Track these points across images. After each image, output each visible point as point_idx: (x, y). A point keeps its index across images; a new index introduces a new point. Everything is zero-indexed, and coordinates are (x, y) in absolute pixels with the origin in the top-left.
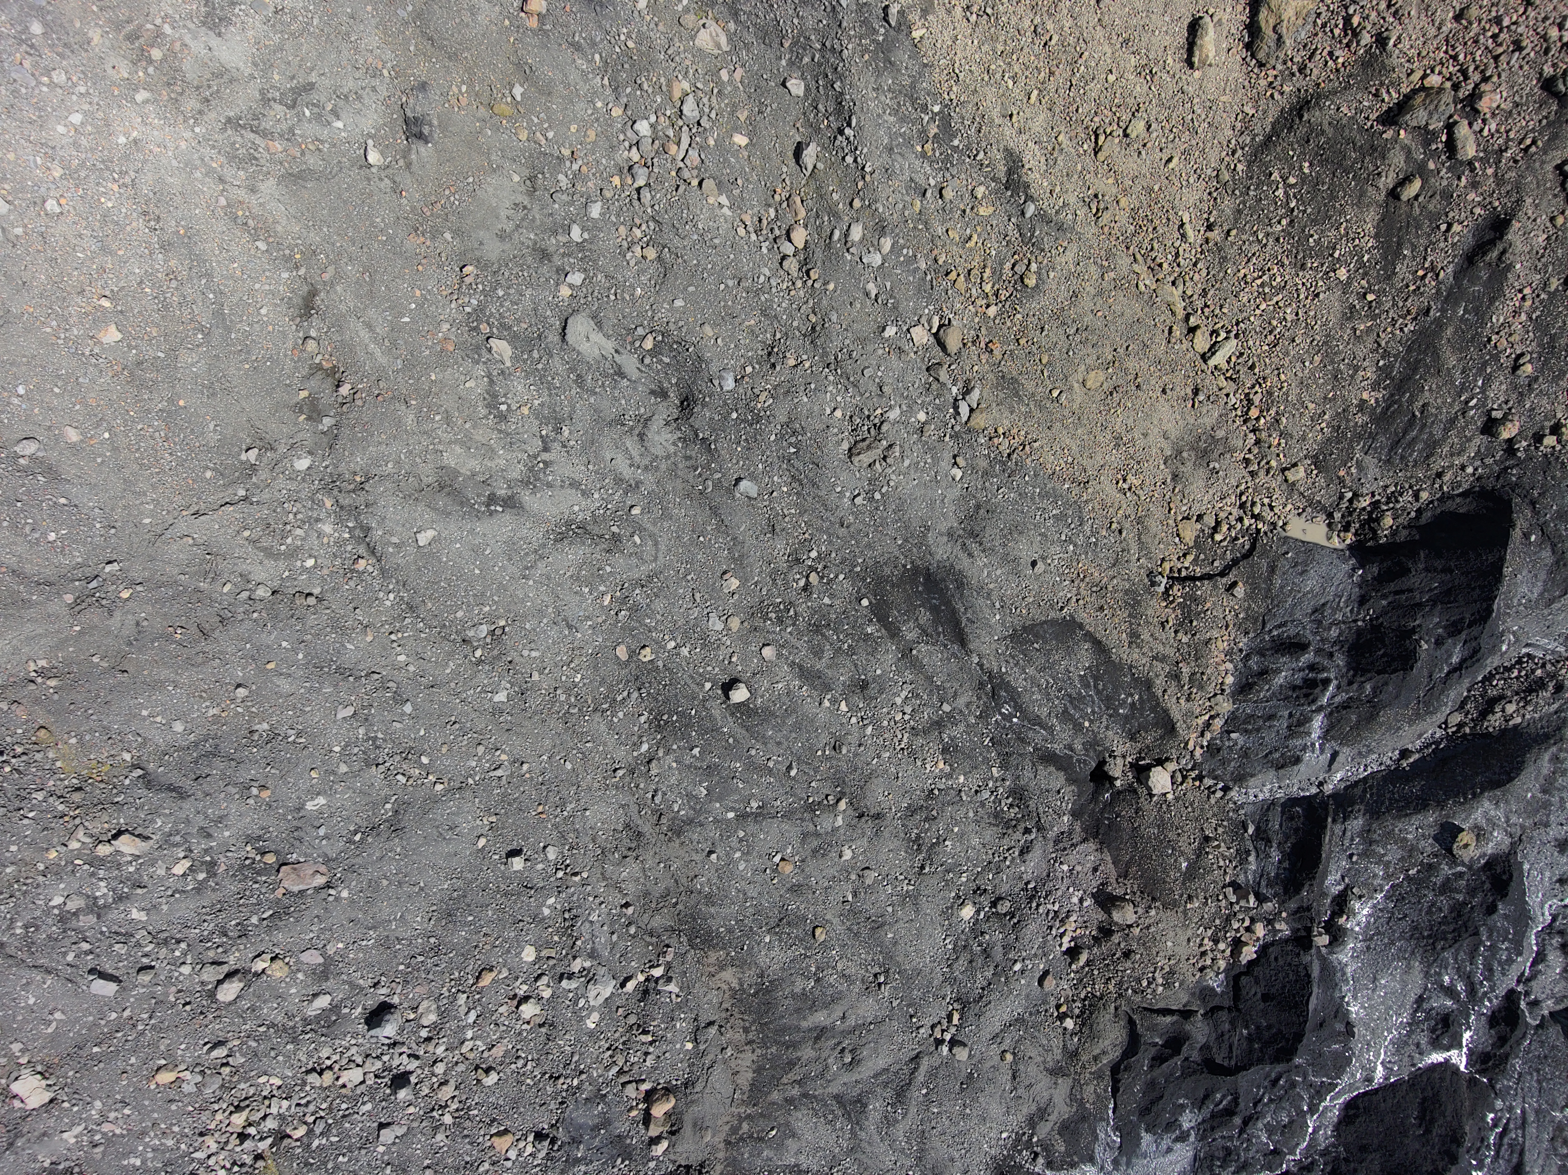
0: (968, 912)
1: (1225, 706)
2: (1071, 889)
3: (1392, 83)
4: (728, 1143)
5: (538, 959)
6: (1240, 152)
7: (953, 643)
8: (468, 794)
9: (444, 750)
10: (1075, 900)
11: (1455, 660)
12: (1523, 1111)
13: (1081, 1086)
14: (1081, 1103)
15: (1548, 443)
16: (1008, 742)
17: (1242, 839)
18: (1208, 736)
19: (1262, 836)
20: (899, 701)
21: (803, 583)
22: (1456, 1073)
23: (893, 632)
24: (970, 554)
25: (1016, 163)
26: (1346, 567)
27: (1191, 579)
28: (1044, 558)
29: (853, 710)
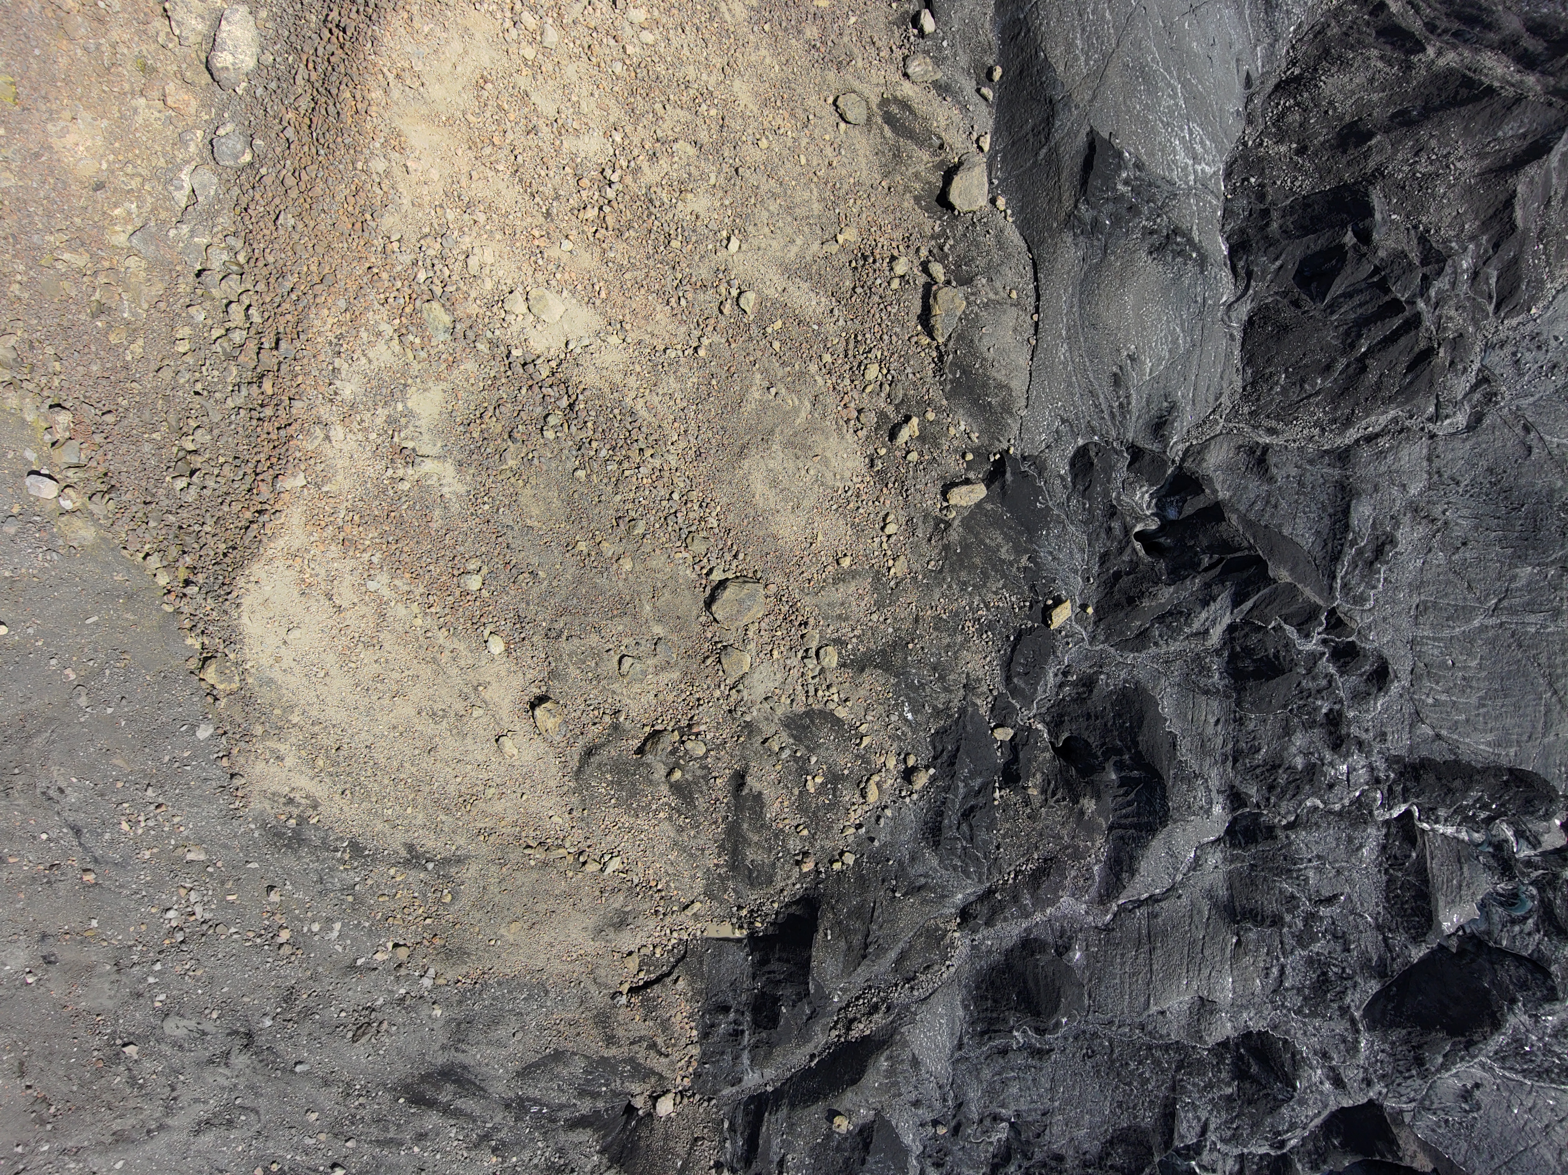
1: (695, 1049)
7: (479, 1092)
11: (808, 1011)
15: (837, 866)
16: (543, 1126)
17: (722, 1132)
18: (691, 1070)
19: (732, 1128)
20: (452, 1135)
21: (357, 1103)
23: (431, 1104)
24: (463, 1050)
25: (410, 846)
26: (743, 953)
27: (645, 985)
28: (522, 1028)
29: (424, 1149)
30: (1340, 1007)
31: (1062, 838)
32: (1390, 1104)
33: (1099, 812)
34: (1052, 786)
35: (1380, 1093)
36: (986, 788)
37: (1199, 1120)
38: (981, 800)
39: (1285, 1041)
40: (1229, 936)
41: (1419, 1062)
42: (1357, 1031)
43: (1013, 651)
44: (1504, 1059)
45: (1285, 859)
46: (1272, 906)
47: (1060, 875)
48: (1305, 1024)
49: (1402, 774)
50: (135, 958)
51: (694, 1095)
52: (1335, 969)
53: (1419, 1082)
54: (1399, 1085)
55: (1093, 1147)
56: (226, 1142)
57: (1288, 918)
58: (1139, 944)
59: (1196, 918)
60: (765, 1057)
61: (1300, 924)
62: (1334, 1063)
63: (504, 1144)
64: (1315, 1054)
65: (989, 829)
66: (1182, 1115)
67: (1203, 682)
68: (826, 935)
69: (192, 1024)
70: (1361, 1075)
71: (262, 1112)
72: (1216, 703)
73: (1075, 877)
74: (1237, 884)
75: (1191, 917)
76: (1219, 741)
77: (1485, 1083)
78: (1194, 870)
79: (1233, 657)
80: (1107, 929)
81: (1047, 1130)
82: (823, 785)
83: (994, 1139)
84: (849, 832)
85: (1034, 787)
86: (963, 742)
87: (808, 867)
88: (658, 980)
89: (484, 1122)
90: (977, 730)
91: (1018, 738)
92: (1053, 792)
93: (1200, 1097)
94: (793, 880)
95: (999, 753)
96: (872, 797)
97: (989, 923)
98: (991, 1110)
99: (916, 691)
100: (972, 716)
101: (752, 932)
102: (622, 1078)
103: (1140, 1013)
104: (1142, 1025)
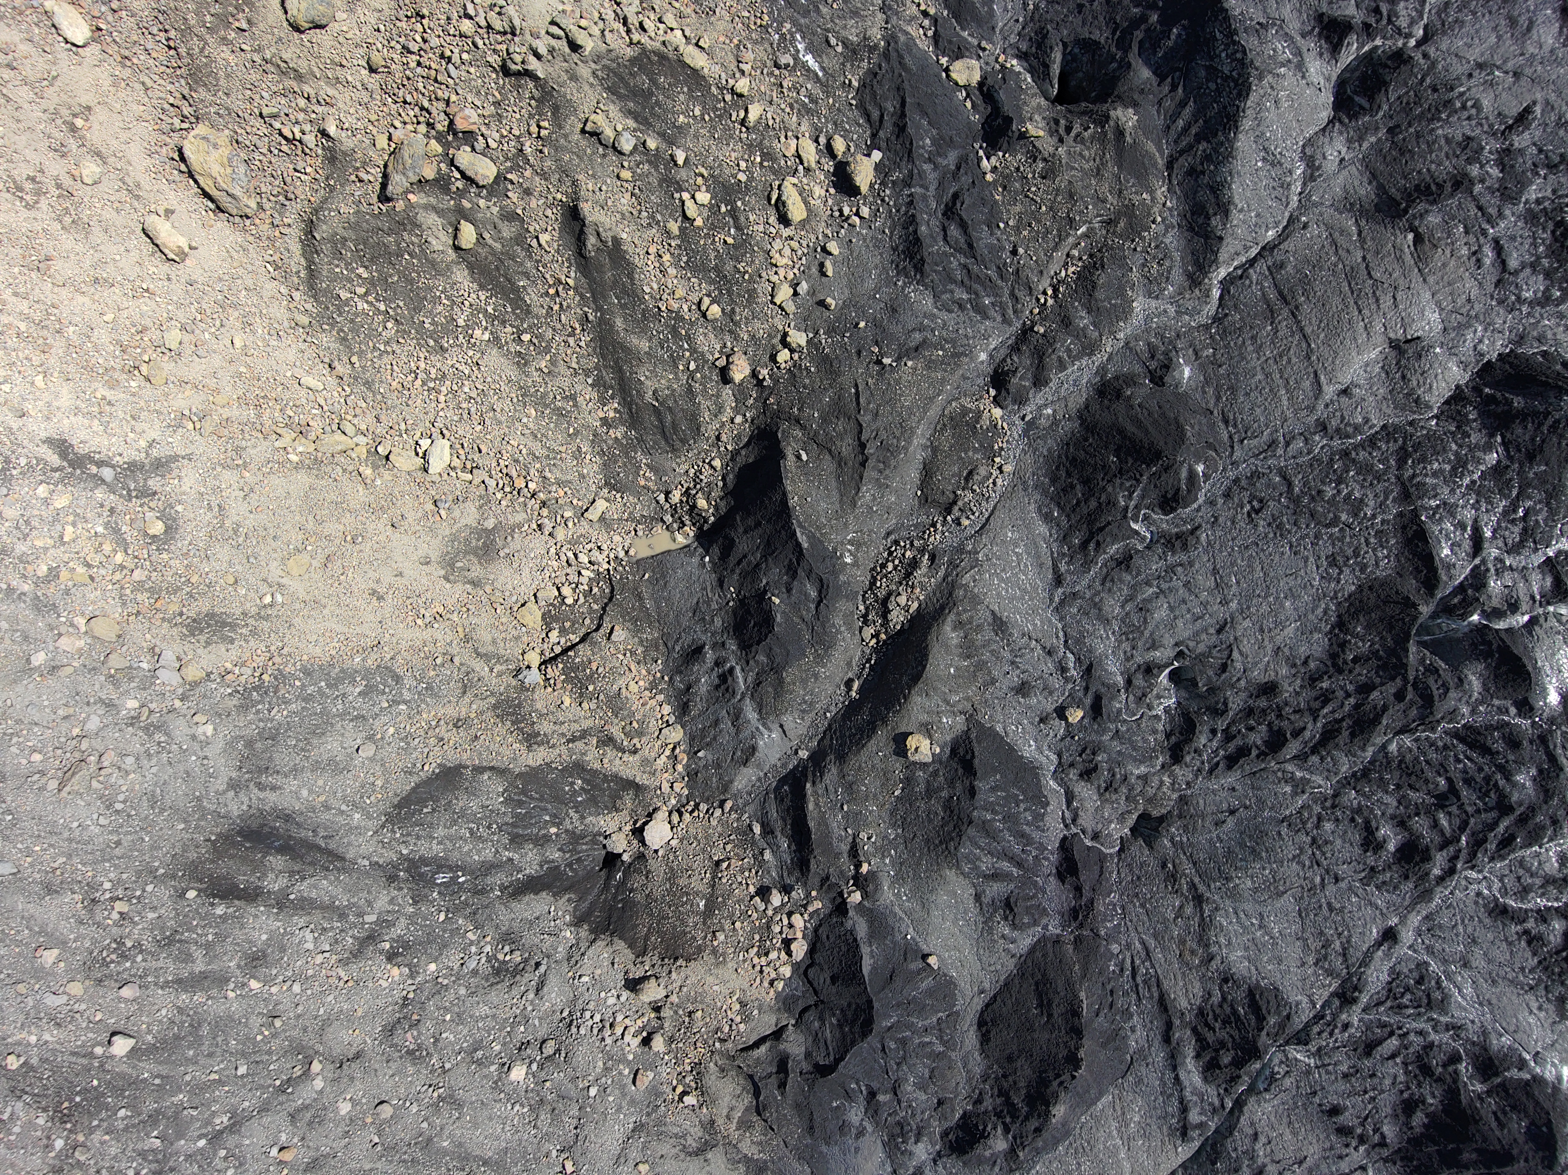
0: (518, 1072)
1: (676, 733)
2: (603, 994)
3: (364, 163)
6: (297, 295)
7: (332, 862)
10: (611, 1001)
11: (813, 593)
12: (1143, 942)
13: (735, 1146)
14: (747, 1160)
15: (784, 356)
16: (466, 904)
17: (754, 843)
18: (680, 768)
19: (767, 831)
20: (310, 946)
21: (115, 916)
22: (1057, 941)
23: (252, 895)
24: (274, 788)
25: (62, 447)
26: (695, 560)
27: (565, 651)
28: (370, 738)
29: (268, 981)
31: (1104, 201)
33: (1142, 128)
34: (1063, 122)
37: (1464, 527)
38: (965, 180)
39: (1546, 354)
40: (1400, 237)
45: (1435, 90)
46: (1445, 167)
47: (1120, 267)
48: (1561, 316)
51: (697, 806)
55: (1316, 645)
57: (1474, 170)
58: (1271, 314)
59: (1341, 241)
60: (777, 695)
61: (1495, 171)
63: (406, 946)
65: (992, 225)
66: (1436, 529)
68: (799, 457)
73: (1144, 265)
74: (1381, 167)
75: (1334, 243)
78: (1312, 178)
80: (1216, 319)
81: (1236, 655)
82: (713, 209)
83: (1159, 711)
84: (784, 294)
85: (1036, 129)
86: (906, 85)
87: (740, 371)
88: (583, 640)
89: (360, 915)
90: (923, 68)
91: (990, 81)
92: (1069, 129)
93: (1453, 491)
94: (728, 412)
95: (969, 104)
96: (797, 211)
97: (1039, 382)
98: (1139, 660)
99: (806, 13)
100: (907, 45)
101: (700, 529)
102: (577, 807)
103: (1312, 409)
104: (1322, 426)
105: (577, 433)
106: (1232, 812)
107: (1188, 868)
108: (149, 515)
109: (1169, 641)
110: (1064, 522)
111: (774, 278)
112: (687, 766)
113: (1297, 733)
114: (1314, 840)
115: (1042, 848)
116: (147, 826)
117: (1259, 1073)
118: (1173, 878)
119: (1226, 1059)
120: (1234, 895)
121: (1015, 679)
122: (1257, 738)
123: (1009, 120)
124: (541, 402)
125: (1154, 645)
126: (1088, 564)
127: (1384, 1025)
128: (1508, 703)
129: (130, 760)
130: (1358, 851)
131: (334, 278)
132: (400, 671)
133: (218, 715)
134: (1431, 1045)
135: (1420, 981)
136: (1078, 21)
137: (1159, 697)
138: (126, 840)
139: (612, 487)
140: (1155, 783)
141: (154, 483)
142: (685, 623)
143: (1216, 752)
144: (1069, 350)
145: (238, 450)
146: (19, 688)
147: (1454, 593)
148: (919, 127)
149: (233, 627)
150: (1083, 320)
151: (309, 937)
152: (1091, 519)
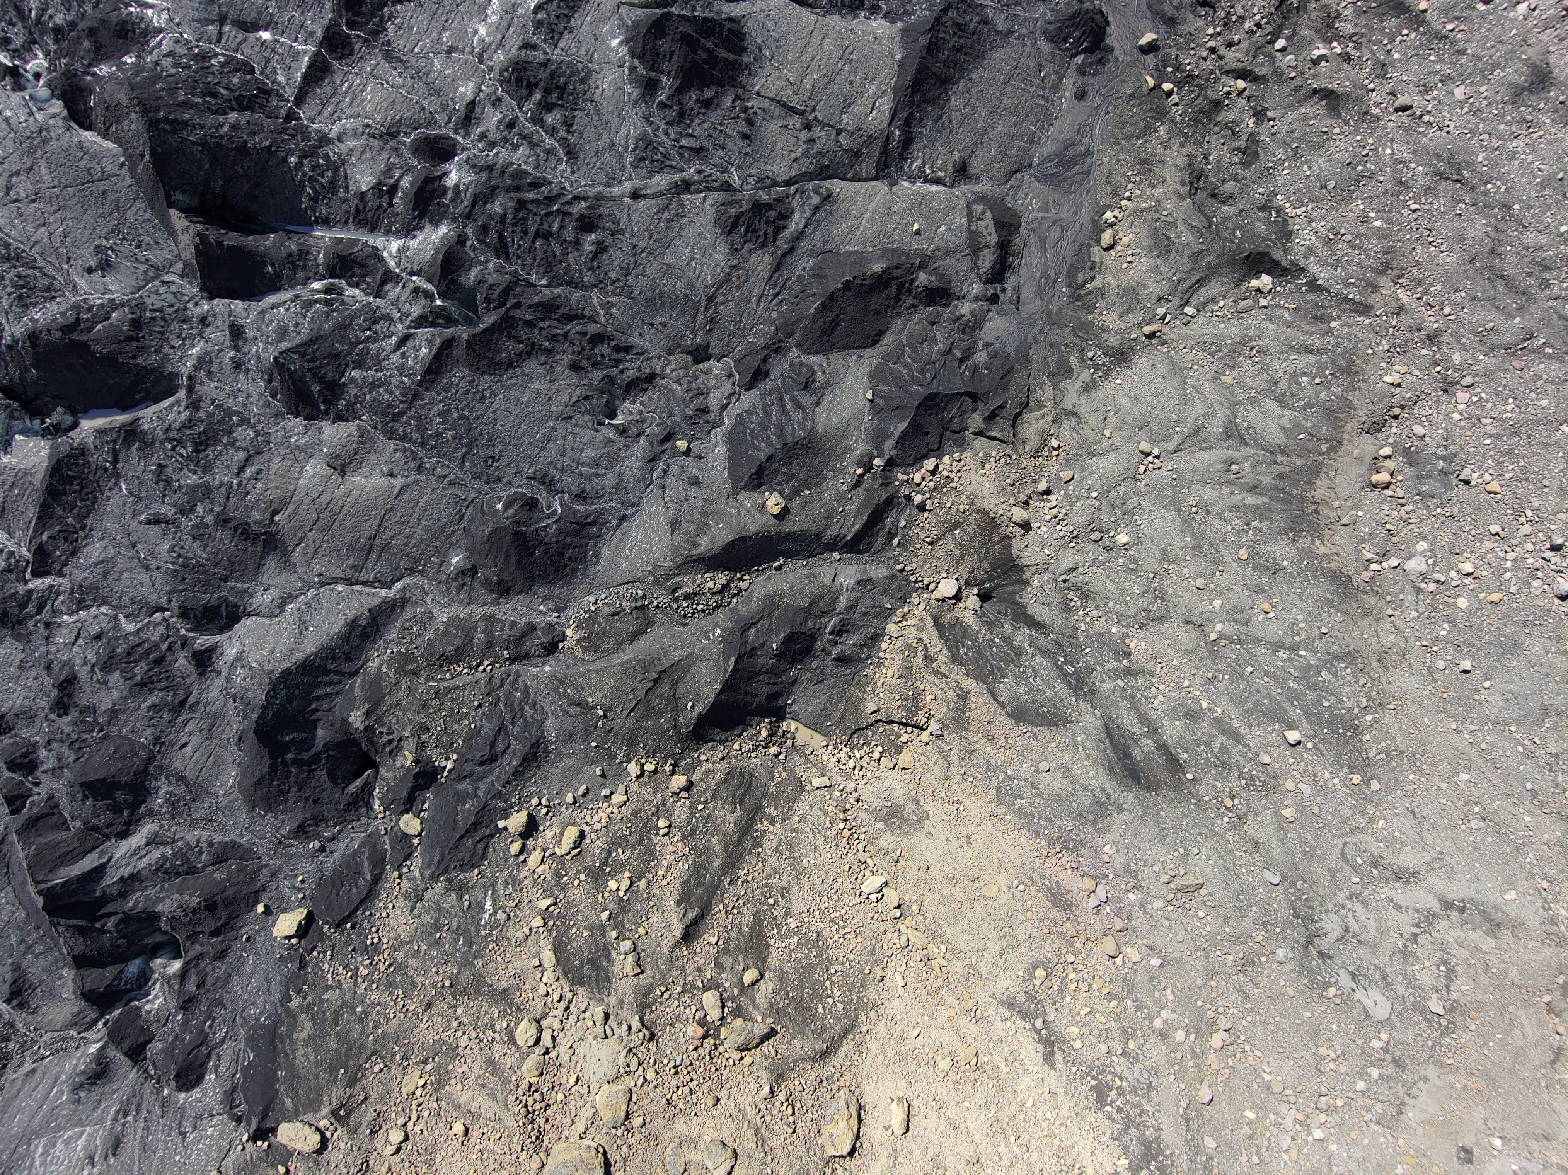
0: (1122, 538)
1: (891, 628)
2: (1046, 535)
3: (767, 1058)
4: (1340, 442)
5: (1456, 598)
6: (864, 1030)
7: (1112, 727)
8: (1493, 718)
9: (1508, 753)
10: (1044, 529)
11: (753, 631)
12: (758, 304)
13: (1055, 399)
14: (1055, 386)
15: (649, 767)
16: (1071, 644)
17: (904, 536)
18: (906, 609)
19: (891, 534)
20: (1160, 698)
21: (1236, 801)
22: (799, 345)
23: (1164, 748)
24: (1103, 790)
25: (1048, 1058)
26: (796, 707)
27: (906, 725)
28: (1037, 771)
29: (1197, 700)
30: (197, 409)
31: (408, 687)
32: (191, 289)
33: (352, 705)
34: (388, 749)
35: (196, 304)
36: (459, 775)
37: (403, 355)
38: (468, 767)
39: (273, 396)
40: (282, 522)
41: (137, 324)
42: (190, 378)
43: (356, 909)
44: (48, 289)
45: (184, 579)
46: (222, 535)
47: (433, 645)
48: (244, 406)
49: (20, 622)
50: (1379, 1107)
51: (916, 581)
52: (183, 451)
53: (148, 301)
54: (172, 306)
55: (532, 366)
56: (1390, 841)
57: (209, 519)
58: (384, 548)
59: (311, 550)
60: (821, 598)
61: (200, 508)
62: (232, 353)
63: (1116, 653)
64: (247, 371)
65: (478, 731)
66: (419, 365)
67: (181, 790)
68: (693, 707)
69: (1359, 995)
70: (208, 330)
71: (1338, 851)
72: (176, 765)
73: (420, 635)
74: (251, 568)
75: (316, 552)
76: (190, 727)
77: (80, 270)
78: (290, 596)
79: (135, 806)
80: (412, 572)
81: (574, 399)
82: (613, 874)
83: (637, 406)
84: (617, 799)
85: (407, 758)
86: (451, 845)
87: (679, 780)
88: (892, 722)
89: (1123, 689)
90: (432, 847)
91: (402, 808)
92: (390, 742)
93: (391, 376)
94: (705, 766)
95: (426, 806)
96: (572, 833)
97: (532, 628)
98: (622, 441)
99: (466, 931)
100: (429, 866)
101: (777, 721)
102: (976, 640)
103: (416, 482)
104: (420, 469)
105: (792, 831)
106: (652, 325)
107: (700, 318)
108: (1037, 982)
109: (599, 436)
110: (591, 544)
111: (615, 810)
112: (901, 607)
113: (584, 334)
114: (627, 275)
115: (762, 397)
116: (1177, 829)
117: (763, 188)
118: (712, 321)
119: (773, 214)
120: (691, 286)
121: (693, 491)
122: (604, 349)
123: (416, 776)
124: (795, 862)
125: (609, 441)
126: (601, 512)
127: (681, 155)
128: (467, 249)
129: (1156, 868)
130: (611, 250)
131: (837, 1019)
132: (994, 792)
133: (1096, 852)
134: (669, 123)
135: (643, 159)
136: (324, 795)
137: (631, 413)
138: (1195, 832)
139: (802, 786)
140: (675, 374)
141: (1022, 998)
142: (832, 680)
143: (631, 360)
144: (502, 629)
145: (967, 979)
146: (1177, 955)
147: (439, 325)
148: (465, 818)
149: (1050, 889)
150: (479, 637)
151: (1156, 702)
152: (577, 533)
